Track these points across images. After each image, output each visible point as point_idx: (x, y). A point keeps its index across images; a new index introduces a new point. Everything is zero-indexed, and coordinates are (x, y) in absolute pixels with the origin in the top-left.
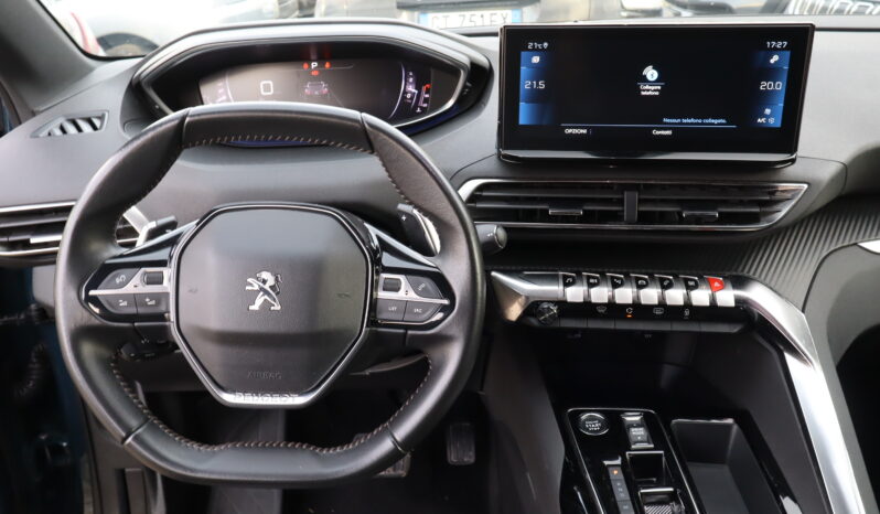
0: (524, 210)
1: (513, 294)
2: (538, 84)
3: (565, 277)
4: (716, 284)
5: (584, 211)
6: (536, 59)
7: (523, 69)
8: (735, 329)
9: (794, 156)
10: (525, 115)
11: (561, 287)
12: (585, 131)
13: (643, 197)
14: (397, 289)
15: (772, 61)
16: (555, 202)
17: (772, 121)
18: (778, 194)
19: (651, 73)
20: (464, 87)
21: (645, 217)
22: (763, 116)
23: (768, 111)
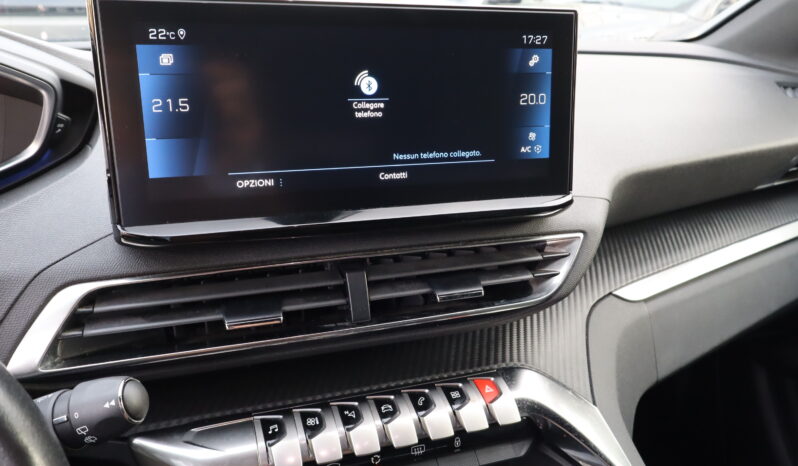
0: (179, 327)
2: (176, 105)
3: (266, 424)
4: (490, 389)
6: (167, 59)
7: (145, 79)
9: (567, 198)
10: (159, 160)
11: (262, 444)
12: (270, 183)
13: (373, 278)
15: (532, 63)
16: (234, 306)
17: (538, 149)
18: (547, 249)
19: (367, 83)
20: (54, 121)
21: (381, 310)
22: (528, 143)
23: (532, 136)
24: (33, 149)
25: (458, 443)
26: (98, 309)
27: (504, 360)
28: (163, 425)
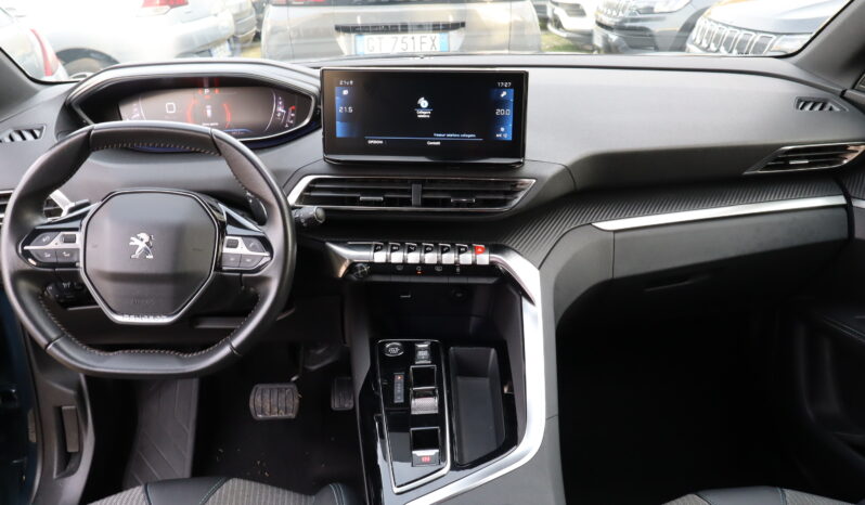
1: (341, 259)
2: (348, 109)
3: (375, 245)
4: (480, 250)
5: (384, 198)
6: (345, 92)
7: (337, 98)
8: (491, 281)
9: (522, 160)
10: (340, 130)
11: (372, 253)
12: (381, 142)
13: (424, 188)
14: (236, 246)
15: (502, 96)
16: (365, 192)
17: (505, 136)
18: (516, 186)
19: (423, 103)
20: (316, 109)
21: (426, 203)
22: (499, 132)
23: (502, 129)
24: (307, 121)
25: (458, 270)
26: (317, 186)
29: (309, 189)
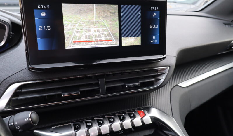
0: (48, 96)
2: (46, 28)
3: (75, 125)
4: (142, 114)
5: (81, 92)
6: (43, 14)
7: (36, 19)
9: (165, 56)
11: (74, 131)
13: (107, 80)
15: (154, 16)
16: (65, 90)
17: (156, 41)
18: (159, 72)
20: (9, 34)
21: (109, 90)
22: (153, 39)
23: (154, 37)
24: (3, 43)
25: (133, 130)
26: (23, 91)
27: (146, 105)
28: (43, 126)
29: (16, 94)
